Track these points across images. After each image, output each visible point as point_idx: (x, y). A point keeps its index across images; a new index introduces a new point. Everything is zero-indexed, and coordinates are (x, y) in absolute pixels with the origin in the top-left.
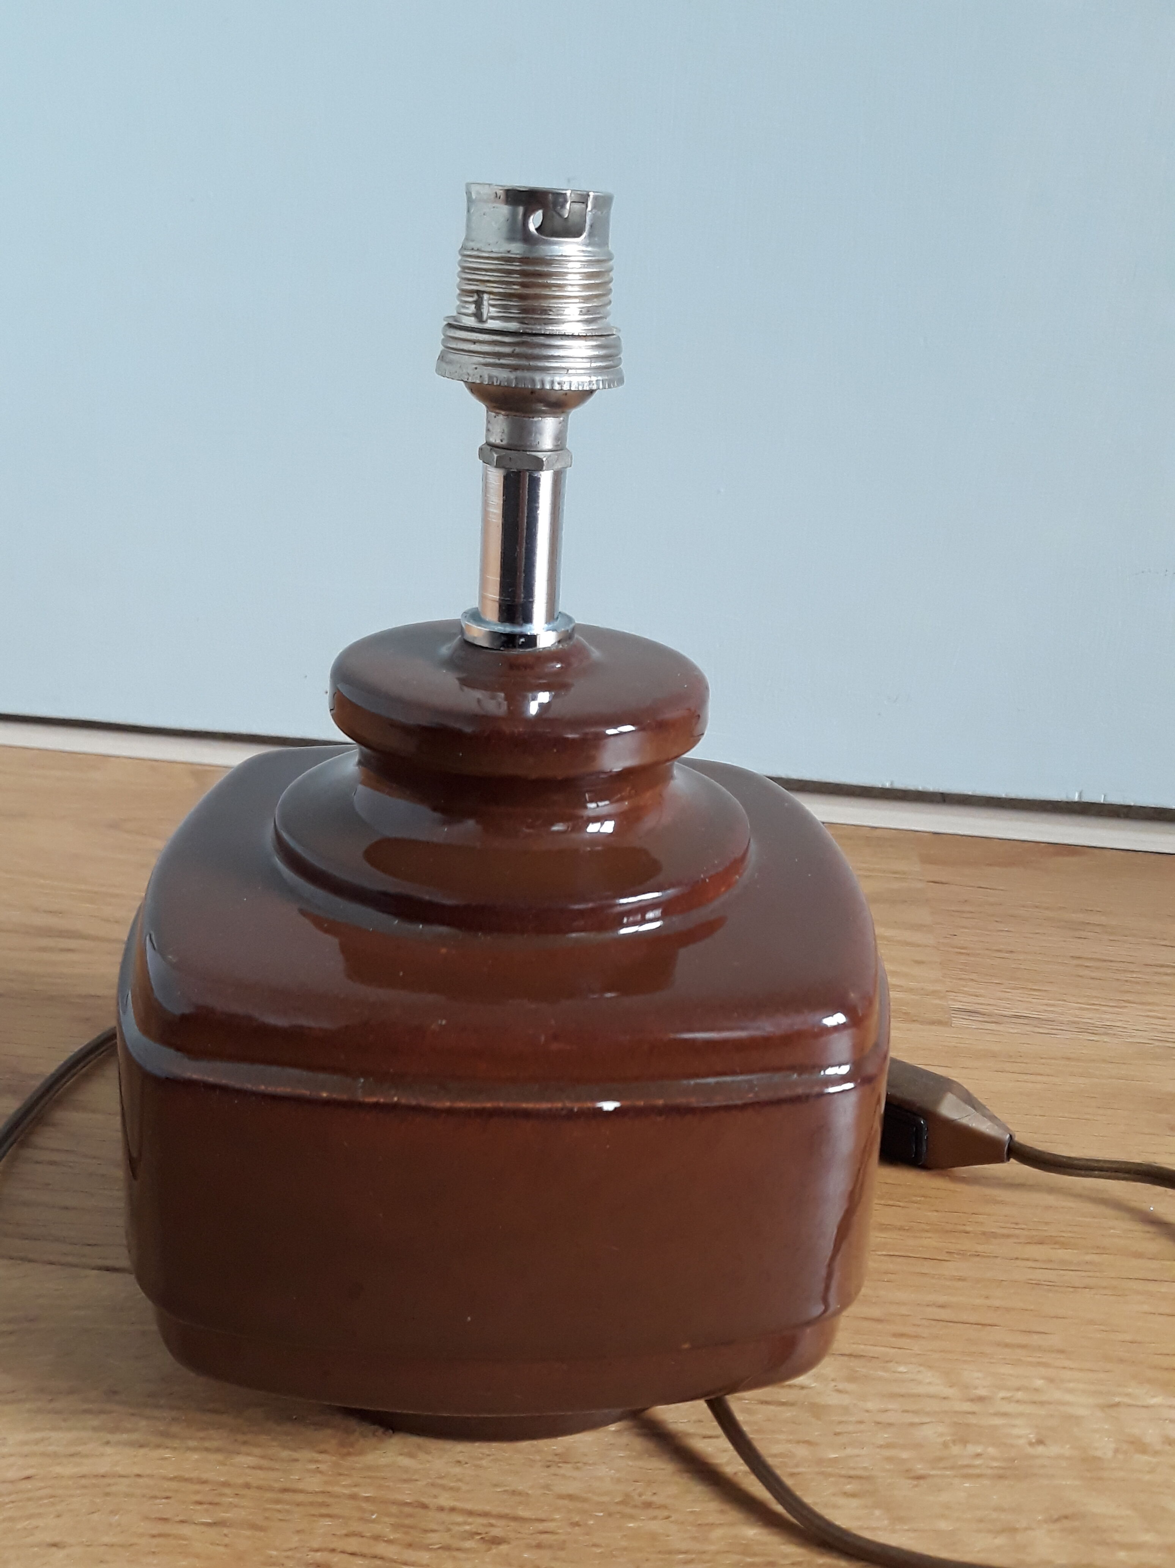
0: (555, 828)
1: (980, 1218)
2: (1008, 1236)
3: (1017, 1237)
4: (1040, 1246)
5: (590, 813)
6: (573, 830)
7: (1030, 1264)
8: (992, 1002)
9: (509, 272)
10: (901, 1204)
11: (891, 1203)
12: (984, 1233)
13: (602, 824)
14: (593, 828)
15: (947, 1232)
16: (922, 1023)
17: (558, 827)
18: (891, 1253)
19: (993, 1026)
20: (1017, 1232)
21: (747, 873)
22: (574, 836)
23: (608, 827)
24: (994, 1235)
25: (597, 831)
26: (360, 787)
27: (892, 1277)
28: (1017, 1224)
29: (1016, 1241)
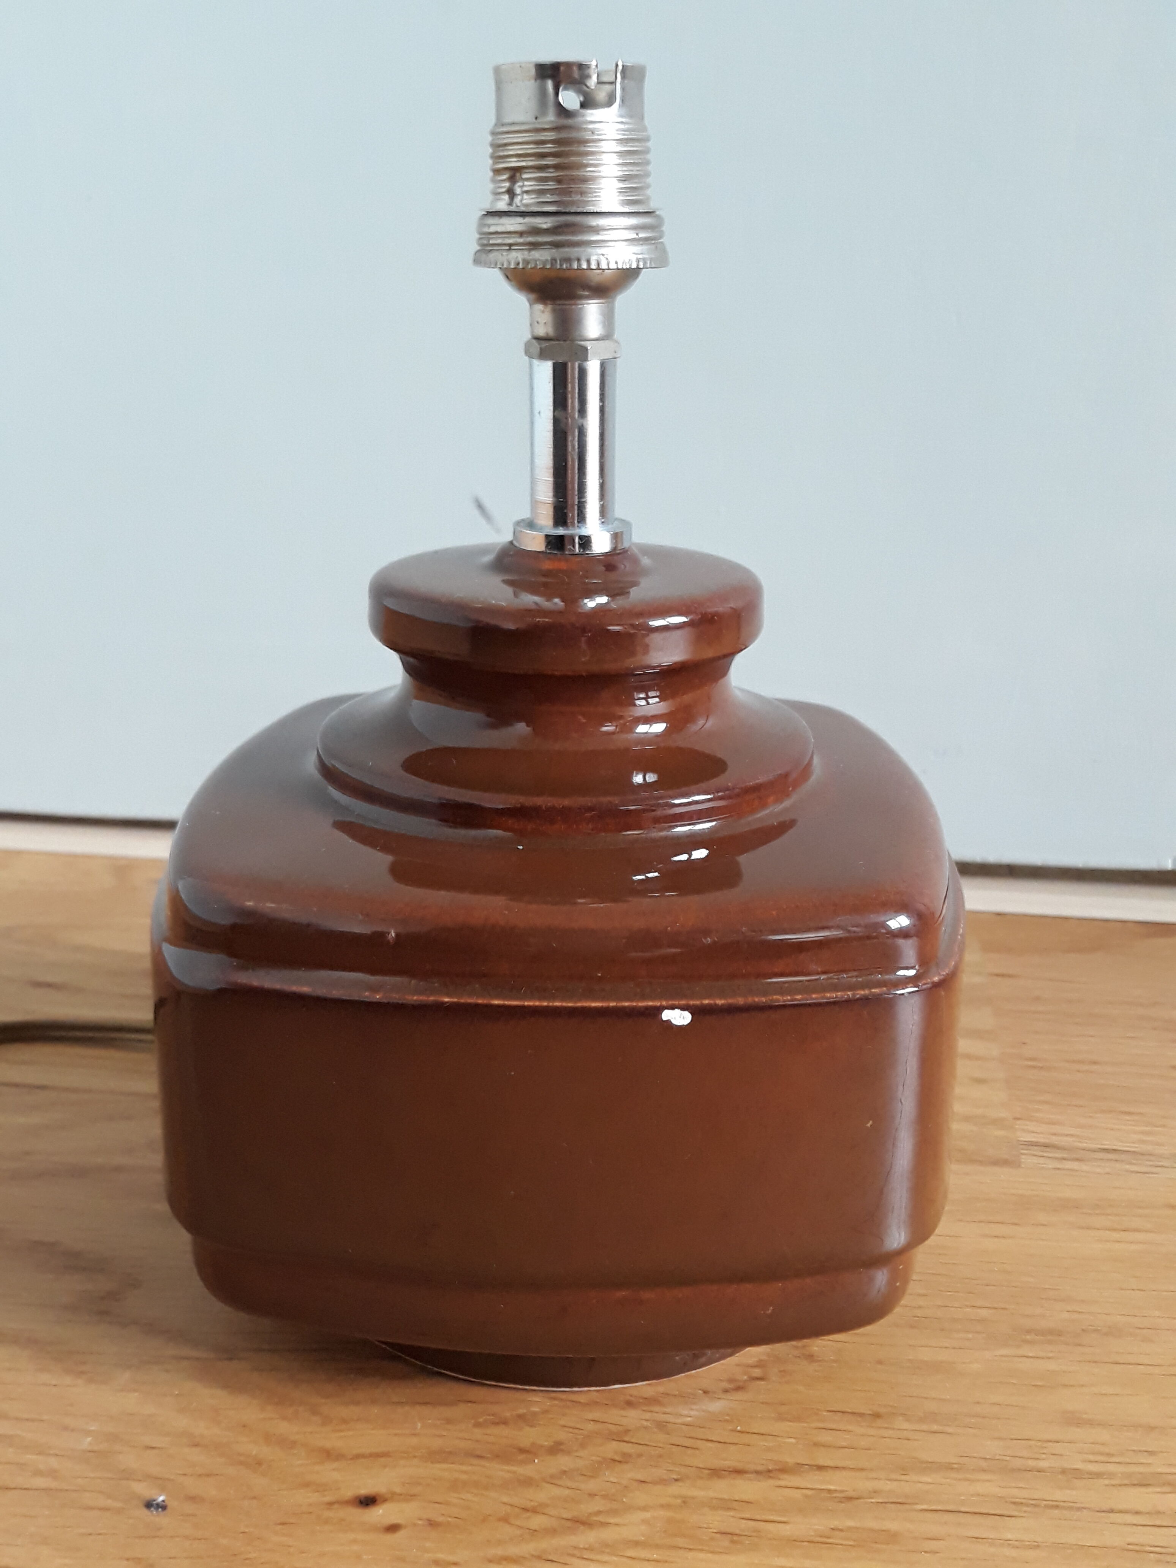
0: (604, 729)
1: (1058, 1448)
2: (1098, 1475)
3: (1111, 1475)
4: (1143, 1490)
5: (638, 712)
6: (621, 731)
7: (1129, 1518)
8: (1072, 1131)
9: (542, 156)
10: (950, 1430)
11: (935, 1427)
12: (1064, 1471)
13: (651, 726)
14: (642, 729)
15: (1013, 1470)
16: (981, 1163)
17: (608, 728)
18: (933, 1507)
19: (1075, 1165)
20: (1111, 1468)
21: (813, 779)
22: (624, 736)
23: (659, 728)
24: (1078, 1474)
25: (646, 731)
26: (415, 702)
27: (933, 1545)
28: (1109, 1455)
29: (1107, 1482)
